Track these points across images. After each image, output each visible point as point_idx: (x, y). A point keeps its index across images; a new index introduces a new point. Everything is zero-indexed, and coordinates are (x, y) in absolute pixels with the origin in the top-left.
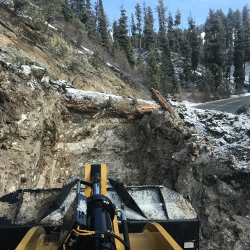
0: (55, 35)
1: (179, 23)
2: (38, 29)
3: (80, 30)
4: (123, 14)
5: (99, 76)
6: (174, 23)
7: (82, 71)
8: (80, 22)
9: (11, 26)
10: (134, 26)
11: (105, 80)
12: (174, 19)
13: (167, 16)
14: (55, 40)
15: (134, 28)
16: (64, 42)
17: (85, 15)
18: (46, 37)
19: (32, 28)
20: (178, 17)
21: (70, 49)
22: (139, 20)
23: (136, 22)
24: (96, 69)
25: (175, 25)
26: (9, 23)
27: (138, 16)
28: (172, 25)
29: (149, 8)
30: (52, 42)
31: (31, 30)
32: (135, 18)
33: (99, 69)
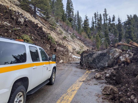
0: (59, 27)
1: (114, 21)
2: (53, 25)
3: (69, 25)
4: (86, 18)
5: (74, 42)
6: (111, 21)
7: (68, 40)
8: (69, 22)
9: (45, 24)
10: (94, 22)
11: (76, 43)
12: (112, 19)
13: (108, 18)
14: (59, 29)
15: (93, 23)
16: (62, 30)
17: (71, 19)
18: (56, 28)
19: (51, 25)
20: (114, 18)
21: (64, 32)
22: (96, 20)
23: (94, 20)
24: (73, 39)
25: (112, 22)
26: (44, 23)
27: (95, 18)
28: (111, 22)
29: (100, 14)
30: (58, 30)
31: (51, 26)
32: (94, 19)
33: (74, 39)
